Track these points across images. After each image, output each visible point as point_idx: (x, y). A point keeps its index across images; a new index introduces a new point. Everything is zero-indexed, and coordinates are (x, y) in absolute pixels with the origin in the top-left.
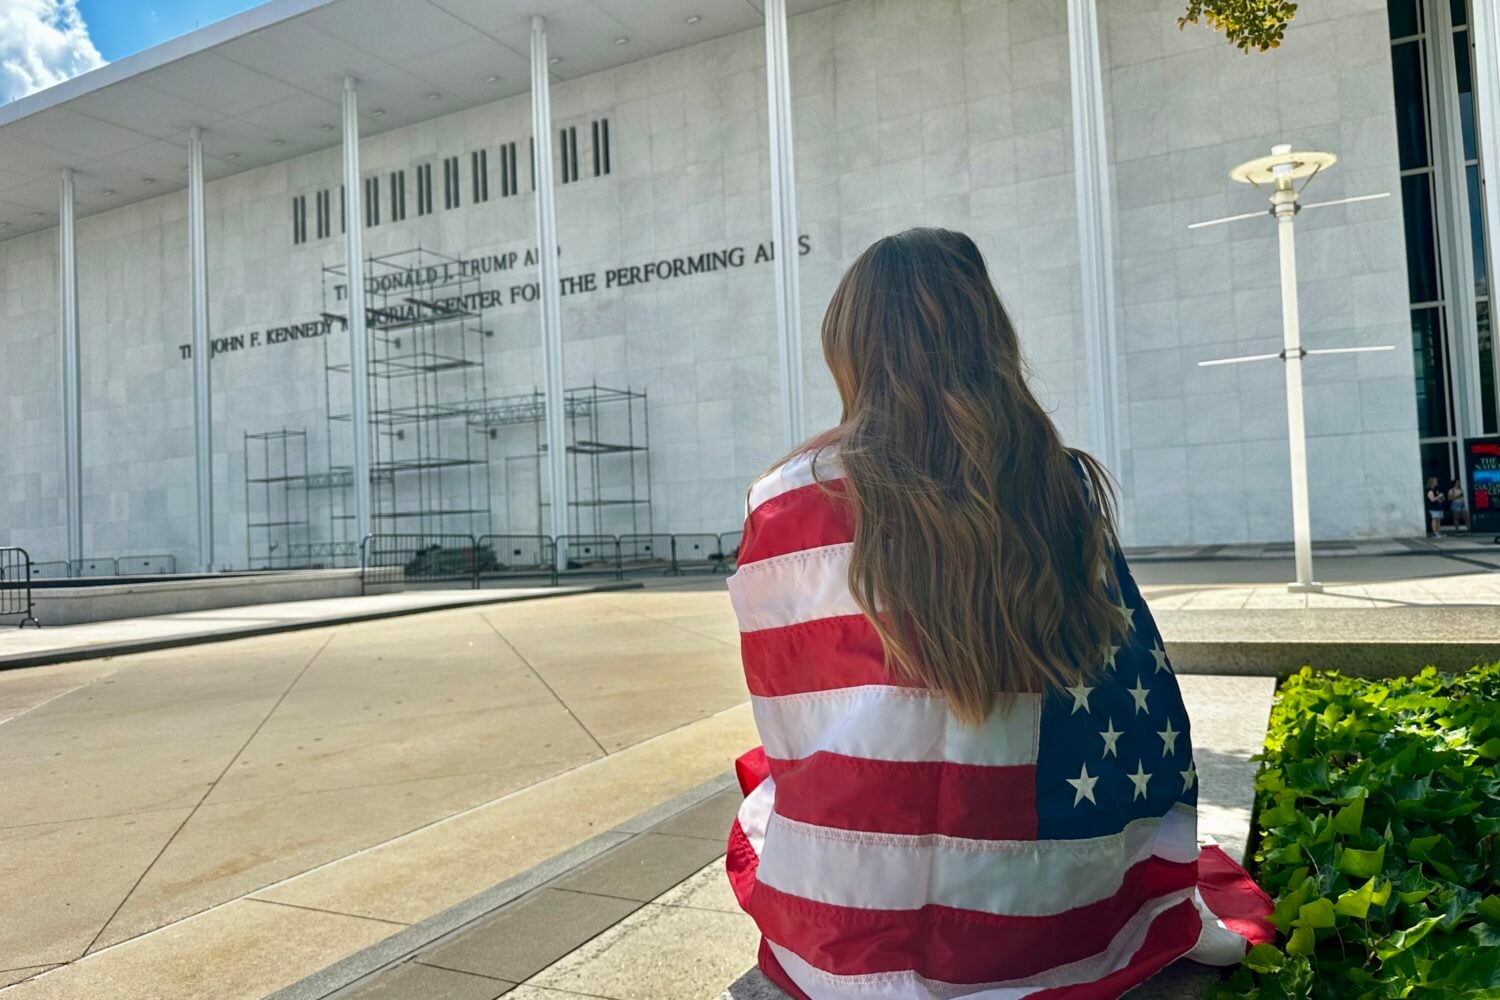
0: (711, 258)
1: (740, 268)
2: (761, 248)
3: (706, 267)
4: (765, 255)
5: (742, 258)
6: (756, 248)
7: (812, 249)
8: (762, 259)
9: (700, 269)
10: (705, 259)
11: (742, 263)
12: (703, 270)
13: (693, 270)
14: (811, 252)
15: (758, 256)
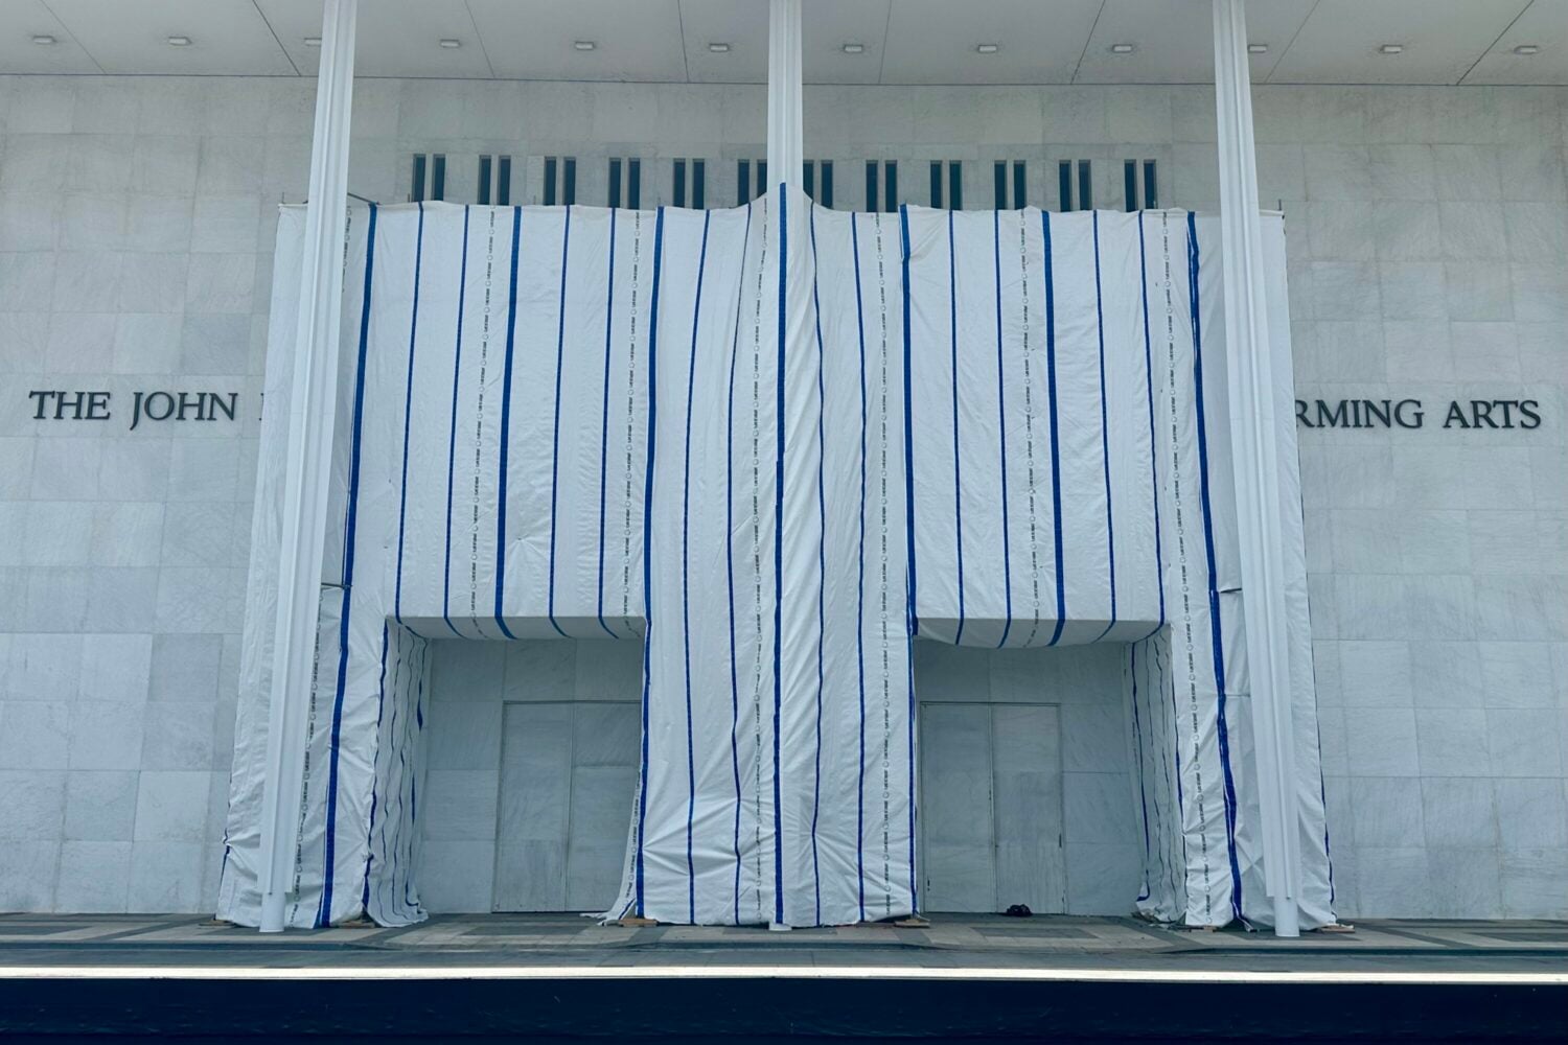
0: (1362, 408)
1: (1417, 430)
2: (1454, 406)
3: (1351, 421)
4: (1460, 417)
5: (1419, 416)
6: (1447, 407)
7: (1542, 422)
8: (1455, 424)
9: (1340, 421)
10: (1350, 408)
11: (1419, 424)
12: (1345, 425)
13: (1325, 421)
14: (1541, 426)
15: (1450, 417)
